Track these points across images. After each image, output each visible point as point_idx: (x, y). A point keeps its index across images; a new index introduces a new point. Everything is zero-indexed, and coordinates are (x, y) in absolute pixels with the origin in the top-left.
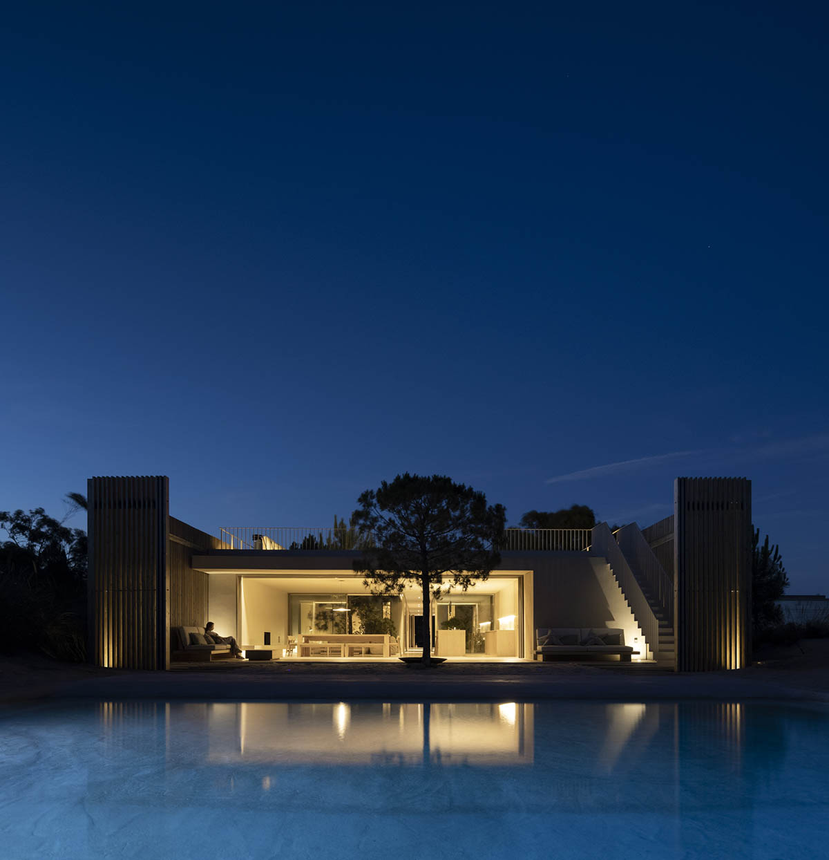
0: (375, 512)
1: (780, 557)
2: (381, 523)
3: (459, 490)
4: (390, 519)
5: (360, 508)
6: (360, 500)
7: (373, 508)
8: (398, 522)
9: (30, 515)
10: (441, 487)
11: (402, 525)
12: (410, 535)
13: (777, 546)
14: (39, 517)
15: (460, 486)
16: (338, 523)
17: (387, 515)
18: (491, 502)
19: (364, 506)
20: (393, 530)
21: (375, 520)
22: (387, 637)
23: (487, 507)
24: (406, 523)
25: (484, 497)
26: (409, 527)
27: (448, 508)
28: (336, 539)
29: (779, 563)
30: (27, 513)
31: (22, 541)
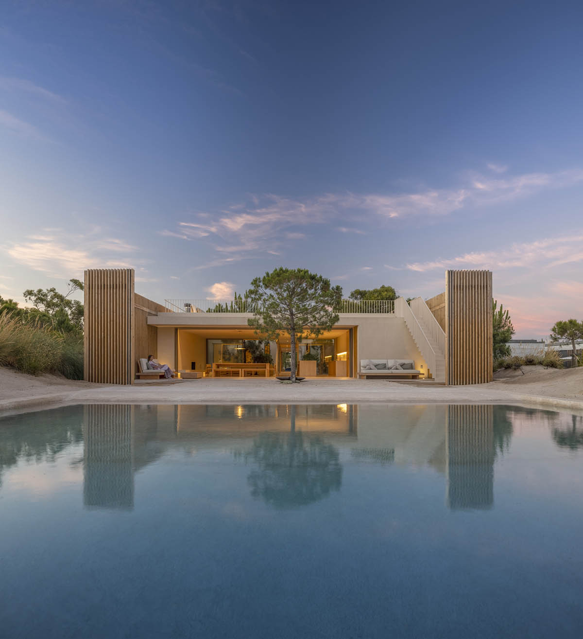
0: (261, 290)
1: (509, 317)
2: (265, 297)
3: (313, 278)
4: (271, 295)
5: (252, 288)
6: (252, 283)
7: (260, 288)
8: (276, 296)
9: (47, 292)
10: (302, 276)
11: (279, 298)
12: (282, 304)
13: (508, 311)
14: (52, 293)
15: (314, 275)
16: (237, 297)
17: (269, 292)
18: (333, 285)
19: (255, 287)
20: (273, 301)
21: (262, 295)
22: (268, 365)
23: (331, 287)
24: (280, 297)
25: (329, 282)
26: (282, 299)
27: (307, 288)
28: (236, 307)
29: (509, 321)
30: (45, 291)
31: (42, 308)
